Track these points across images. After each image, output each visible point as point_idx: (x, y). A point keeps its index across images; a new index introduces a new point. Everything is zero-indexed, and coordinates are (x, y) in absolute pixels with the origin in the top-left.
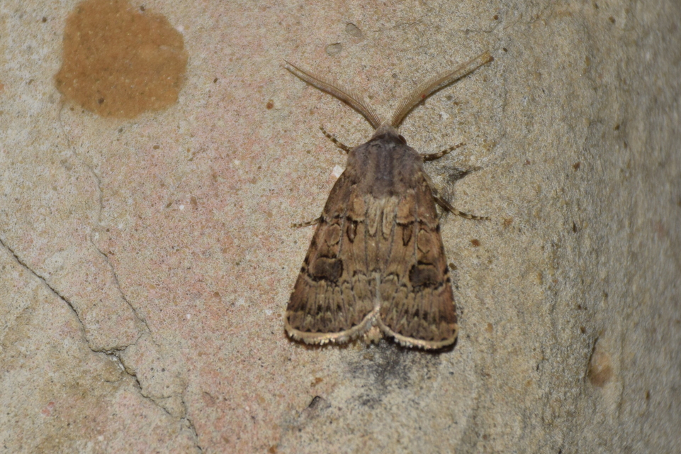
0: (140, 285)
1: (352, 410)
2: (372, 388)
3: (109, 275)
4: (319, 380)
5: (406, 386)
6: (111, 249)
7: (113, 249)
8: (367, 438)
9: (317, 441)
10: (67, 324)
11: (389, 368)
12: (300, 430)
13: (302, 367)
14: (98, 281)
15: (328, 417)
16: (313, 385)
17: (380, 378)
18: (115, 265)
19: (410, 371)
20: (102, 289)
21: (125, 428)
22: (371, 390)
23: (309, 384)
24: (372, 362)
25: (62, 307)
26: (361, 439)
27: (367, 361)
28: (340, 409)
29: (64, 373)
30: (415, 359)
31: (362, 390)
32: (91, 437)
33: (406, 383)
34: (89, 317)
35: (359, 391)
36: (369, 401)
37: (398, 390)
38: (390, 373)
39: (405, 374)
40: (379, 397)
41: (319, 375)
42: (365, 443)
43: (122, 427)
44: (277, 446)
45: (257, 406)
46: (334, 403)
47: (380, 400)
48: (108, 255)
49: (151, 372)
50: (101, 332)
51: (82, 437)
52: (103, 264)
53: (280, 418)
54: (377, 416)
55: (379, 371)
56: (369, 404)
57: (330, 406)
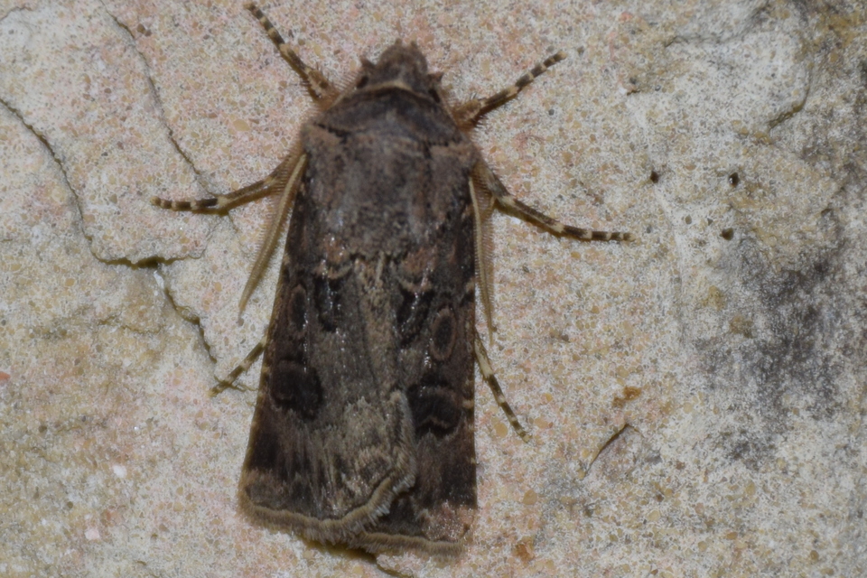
0: (213, 116)
1: (707, 473)
2: (752, 414)
3: (140, 84)
4: (631, 394)
5: (830, 412)
6: (144, 21)
7: (149, 20)
8: (741, 542)
9: (628, 541)
10: (41, 190)
11: (789, 358)
12: (588, 513)
13: (592, 357)
14: (113, 98)
15: (653, 484)
16: (618, 403)
17: (770, 385)
18: (154, 62)
19: (838, 373)
20: (124, 119)
21: (175, 453)
22: (750, 418)
23: (610, 401)
24: (751, 341)
25: (29, 151)
26: (727, 543)
27: (739, 338)
28: (680, 466)
29: (32, 304)
30: (851, 343)
31: (730, 419)
32: (95, 463)
33: (831, 405)
34: (92, 183)
35: (722, 421)
36: (744, 446)
37: (812, 425)
38: (793, 374)
39: (829, 380)
40: (769, 439)
41: (633, 382)
42: (737, 553)
43: (168, 452)
44: (533, 542)
45: (488, 439)
46: (666, 452)
47: (772, 447)
48: (137, 34)
49: (238, 330)
50: (121, 223)
51: (74, 458)
52: (125, 57)
53: (542, 476)
54: (765, 489)
55: (767, 366)
56: (745, 456)
57: (657, 459)
